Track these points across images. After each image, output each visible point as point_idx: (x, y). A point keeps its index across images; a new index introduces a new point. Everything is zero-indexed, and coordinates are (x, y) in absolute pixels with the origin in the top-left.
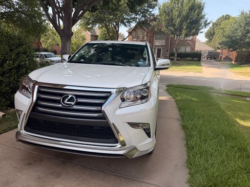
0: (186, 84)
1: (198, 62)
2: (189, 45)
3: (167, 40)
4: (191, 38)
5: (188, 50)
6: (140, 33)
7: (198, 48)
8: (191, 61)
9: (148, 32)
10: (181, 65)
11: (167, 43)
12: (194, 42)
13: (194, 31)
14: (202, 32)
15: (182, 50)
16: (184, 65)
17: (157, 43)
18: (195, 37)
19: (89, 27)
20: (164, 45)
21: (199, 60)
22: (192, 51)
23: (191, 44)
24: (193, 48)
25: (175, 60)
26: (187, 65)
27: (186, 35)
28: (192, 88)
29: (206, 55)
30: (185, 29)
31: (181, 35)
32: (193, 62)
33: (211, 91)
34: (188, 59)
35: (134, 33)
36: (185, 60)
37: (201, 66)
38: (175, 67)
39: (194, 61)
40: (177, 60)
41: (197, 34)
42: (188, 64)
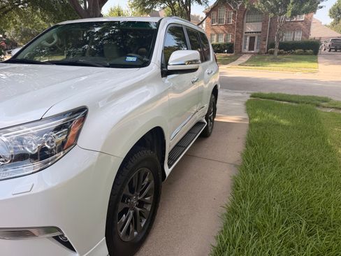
0: (283, 92)
1: (314, 56)
2: (300, 29)
3: (265, 22)
4: (303, 17)
5: (298, 37)
6: (223, 13)
7: (315, 34)
8: (302, 54)
9: (235, 12)
10: (285, 61)
11: (264, 27)
12: (308, 24)
13: (307, 5)
14: (321, 7)
15: (288, 37)
16: (289, 61)
17: (250, 28)
18: (310, 15)
19: (146, 8)
20: (260, 30)
21: (316, 53)
22: (305, 39)
23: (304, 27)
24: (306, 35)
25: (276, 53)
26: (293, 62)
27: (294, 14)
28: (293, 99)
29: (328, 44)
30: (292, 4)
31: (285, 12)
32: (305, 57)
33: (324, 104)
34: (297, 51)
35: (214, 15)
36: (293, 53)
37: (317, 62)
38: (275, 65)
39: (308, 54)
40: (279, 54)
41: (314, 10)
42: (296, 60)
